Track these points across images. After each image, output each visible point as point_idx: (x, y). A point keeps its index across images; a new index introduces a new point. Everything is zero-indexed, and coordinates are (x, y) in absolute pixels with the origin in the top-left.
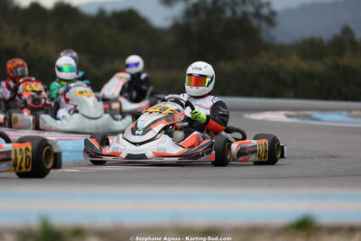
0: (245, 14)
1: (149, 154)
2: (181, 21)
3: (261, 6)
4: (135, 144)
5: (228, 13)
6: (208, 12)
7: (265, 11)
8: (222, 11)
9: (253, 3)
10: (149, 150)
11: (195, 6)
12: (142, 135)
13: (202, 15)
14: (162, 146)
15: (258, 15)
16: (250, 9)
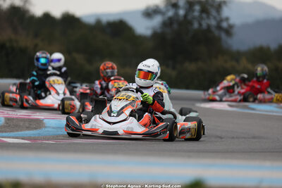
0: (209, 26)
1: (121, 132)
2: (159, 31)
3: (221, 20)
4: (109, 123)
5: (196, 25)
6: (180, 24)
7: (225, 25)
8: (190, 23)
9: (215, 18)
10: (120, 128)
11: (170, 19)
12: (117, 116)
13: (175, 26)
14: (130, 126)
15: (219, 27)
16: (213, 23)
